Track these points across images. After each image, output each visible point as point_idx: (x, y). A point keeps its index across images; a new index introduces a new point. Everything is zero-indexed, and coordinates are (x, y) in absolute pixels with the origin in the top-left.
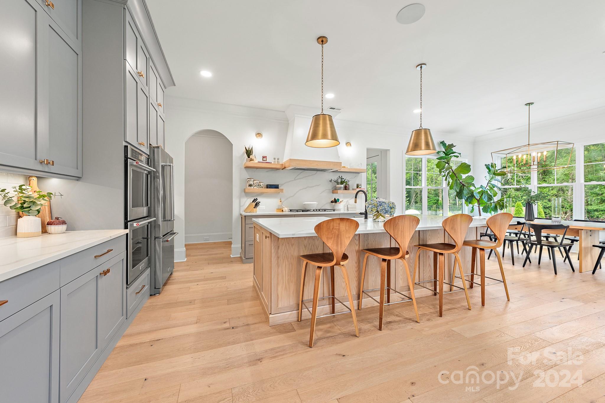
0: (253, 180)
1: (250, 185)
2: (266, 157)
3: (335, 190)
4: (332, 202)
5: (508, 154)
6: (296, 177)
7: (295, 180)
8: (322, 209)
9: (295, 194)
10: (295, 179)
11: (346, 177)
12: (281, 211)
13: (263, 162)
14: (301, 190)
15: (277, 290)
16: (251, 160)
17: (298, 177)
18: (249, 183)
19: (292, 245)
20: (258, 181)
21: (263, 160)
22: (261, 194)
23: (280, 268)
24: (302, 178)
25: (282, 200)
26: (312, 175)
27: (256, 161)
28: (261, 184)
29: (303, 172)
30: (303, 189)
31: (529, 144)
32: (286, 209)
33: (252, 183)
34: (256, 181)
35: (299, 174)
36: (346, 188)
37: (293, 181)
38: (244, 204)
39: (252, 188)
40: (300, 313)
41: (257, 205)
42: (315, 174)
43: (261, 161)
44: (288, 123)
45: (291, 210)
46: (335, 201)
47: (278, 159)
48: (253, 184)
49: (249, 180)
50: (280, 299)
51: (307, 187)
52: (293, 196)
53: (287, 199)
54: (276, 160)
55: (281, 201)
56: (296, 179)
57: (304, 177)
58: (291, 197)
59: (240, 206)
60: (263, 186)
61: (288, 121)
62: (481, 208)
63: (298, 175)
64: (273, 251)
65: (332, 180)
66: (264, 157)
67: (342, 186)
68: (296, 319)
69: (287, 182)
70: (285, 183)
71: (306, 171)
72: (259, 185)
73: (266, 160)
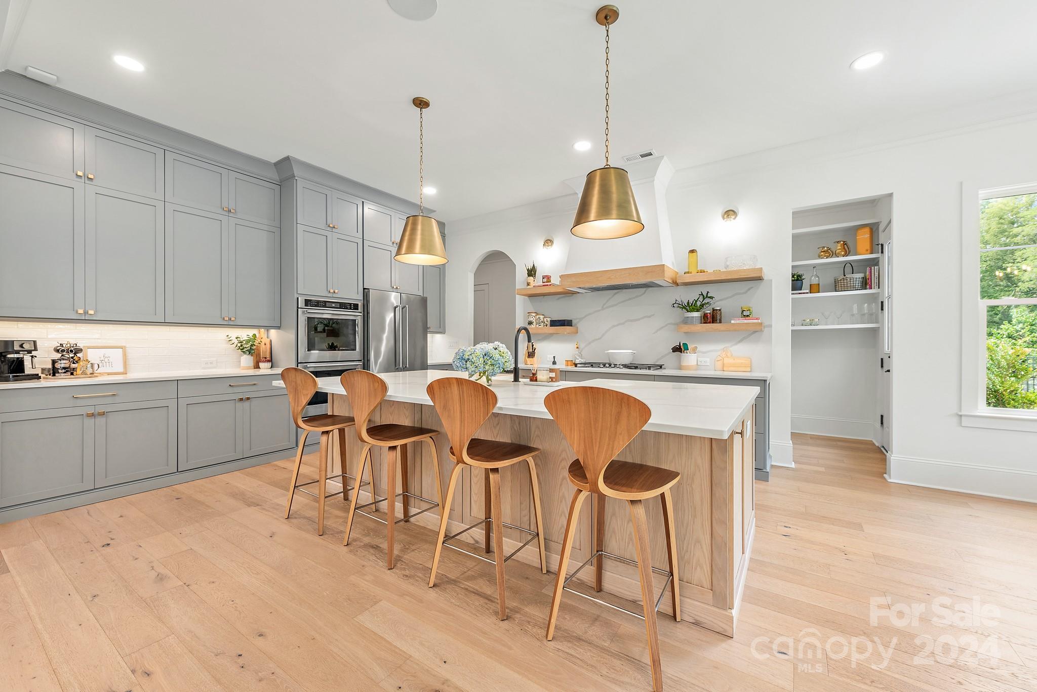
0: (535, 314)
1: (530, 323)
2: (548, 277)
4: (672, 350)
6: (604, 305)
7: (603, 309)
9: (603, 335)
10: (603, 307)
12: (573, 364)
13: (544, 286)
14: (614, 326)
16: (528, 284)
17: (608, 304)
18: (528, 320)
20: (541, 316)
21: (543, 282)
24: (616, 305)
25: (582, 346)
26: (637, 297)
28: (546, 319)
29: (618, 292)
30: (618, 325)
33: (532, 319)
34: (538, 317)
35: (610, 299)
36: (706, 319)
37: (599, 310)
39: (533, 326)
42: (642, 295)
43: (541, 283)
46: (679, 349)
48: (534, 321)
49: (529, 314)
51: (626, 322)
53: (590, 343)
55: (578, 348)
57: (620, 303)
58: (597, 340)
60: (548, 323)
63: (608, 301)
65: (676, 304)
67: (697, 314)
69: (590, 314)
70: (586, 316)
71: (624, 291)
72: (542, 322)
73: (549, 282)
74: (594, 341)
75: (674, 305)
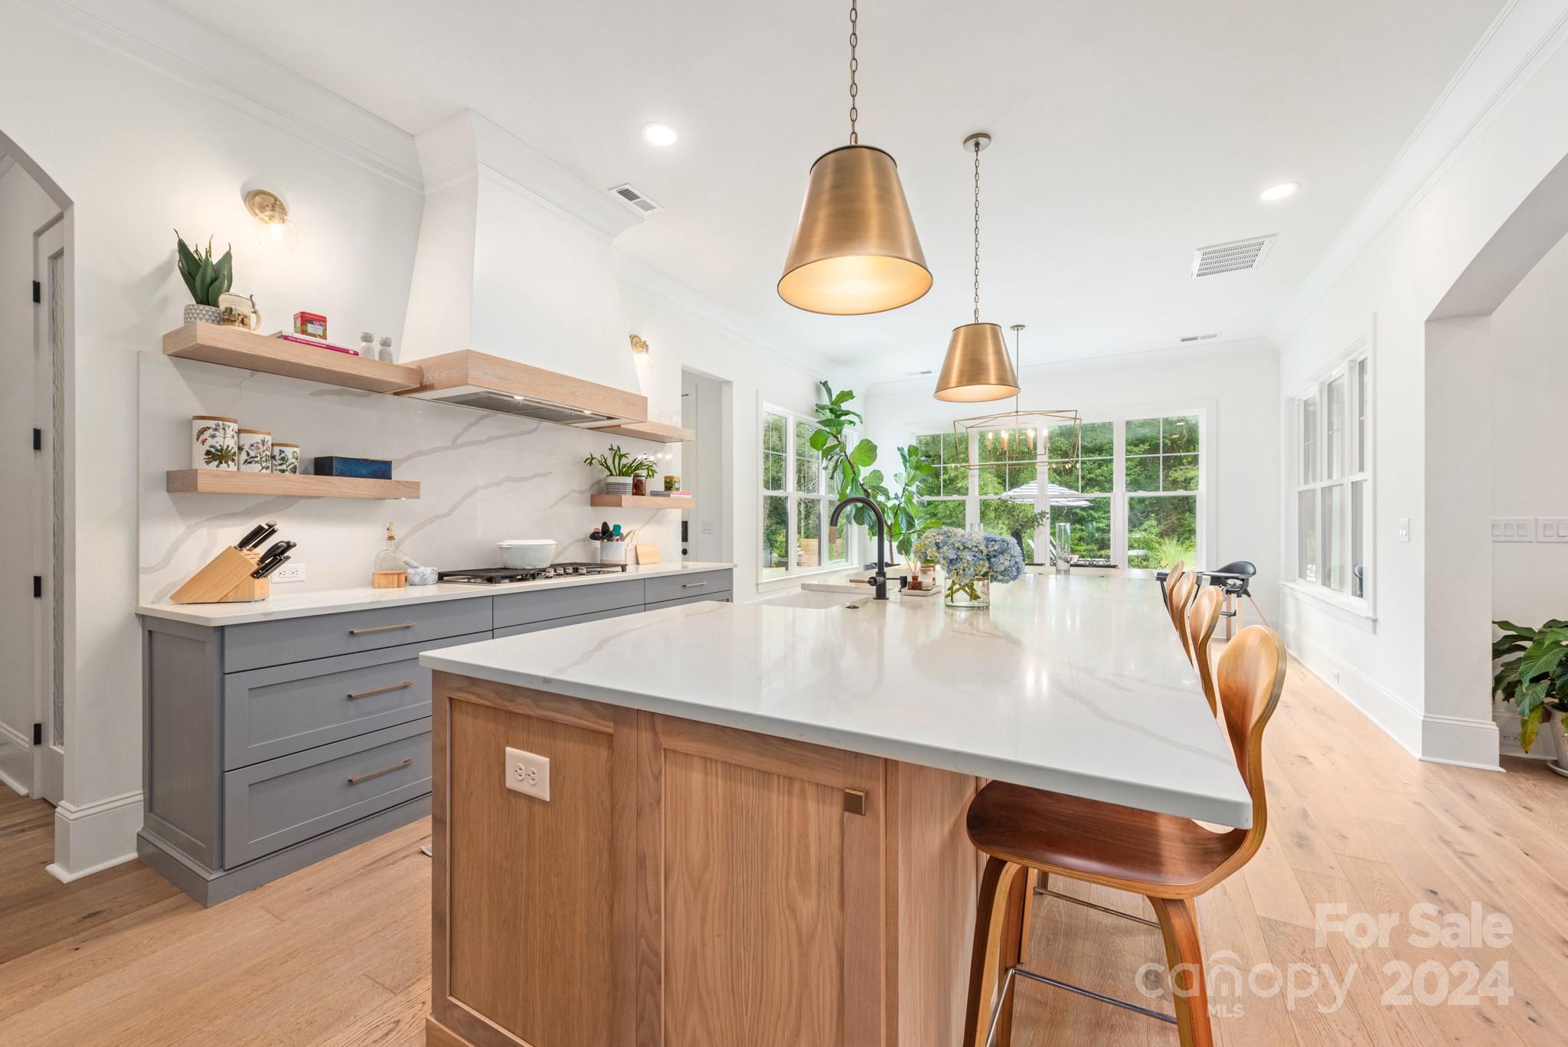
0: (234, 427)
1: (217, 456)
2: (322, 320)
3: (602, 495)
4: (594, 536)
5: (971, 427)
6: (458, 436)
7: (454, 445)
8: (564, 566)
9: (457, 505)
10: (454, 442)
11: (639, 451)
13: (296, 340)
14: (482, 486)
16: (225, 317)
17: (464, 439)
18: (210, 442)
20: (268, 438)
21: (304, 332)
22: (285, 502)
24: (482, 443)
25: (398, 532)
26: (520, 432)
27: (255, 328)
28: (287, 450)
29: (483, 417)
30: (490, 486)
31: (1017, 412)
32: (421, 569)
33: (231, 443)
34: (258, 438)
35: (471, 425)
36: (638, 489)
37: (446, 449)
38: (166, 561)
39: (233, 467)
41: (272, 559)
42: (528, 430)
43: (295, 333)
45: (441, 577)
46: (606, 534)
47: (386, 343)
48: (236, 449)
49: (212, 424)
51: (504, 480)
52: (448, 514)
53: (420, 526)
54: (376, 346)
55: (391, 538)
56: (459, 441)
57: (490, 439)
58: (439, 517)
59: (136, 571)
60: (300, 463)
62: (895, 544)
63: (464, 429)
65: (593, 459)
66: (303, 317)
67: (627, 479)
69: (421, 453)
70: (410, 457)
71: (501, 415)
72: (273, 457)
73: (324, 337)
74: (431, 521)
75: (590, 461)
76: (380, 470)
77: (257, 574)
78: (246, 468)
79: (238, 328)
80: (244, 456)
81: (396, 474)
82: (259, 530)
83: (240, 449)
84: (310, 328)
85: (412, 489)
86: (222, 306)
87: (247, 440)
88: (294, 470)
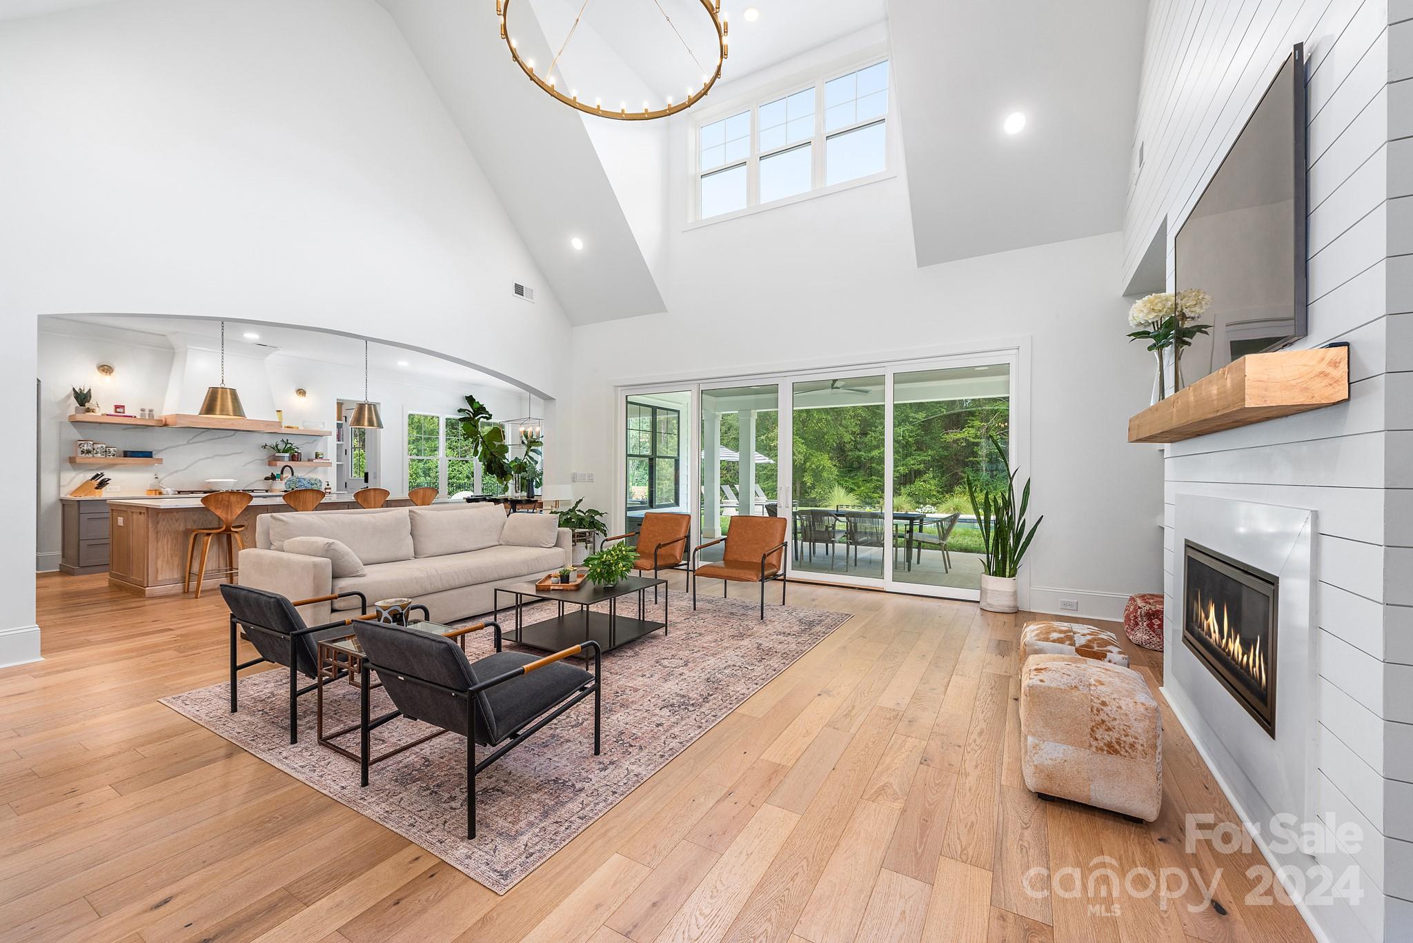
0: (91, 443)
1: (85, 452)
2: (122, 406)
3: (272, 460)
4: (267, 479)
6: (191, 440)
7: (188, 443)
9: (190, 466)
11: (295, 442)
12: (158, 493)
13: (111, 415)
14: (201, 459)
15: (156, 563)
16: (88, 410)
17: (194, 440)
18: (83, 448)
19: (177, 521)
20: (104, 445)
21: (116, 412)
22: (110, 466)
23: (160, 543)
24: (204, 442)
25: (160, 476)
26: (227, 437)
27: (98, 413)
28: (111, 449)
29: (206, 431)
30: (205, 459)
32: (169, 490)
33: (89, 448)
34: (100, 446)
35: (198, 435)
37: (184, 445)
38: (69, 483)
39: (90, 455)
40: (187, 586)
41: (102, 484)
43: (113, 413)
44: (174, 353)
45: (179, 492)
46: (273, 478)
47: (150, 412)
48: (92, 450)
49: (83, 442)
50: (159, 572)
51: (214, 456)
52: (185, 470)
53: (171, 474)
54: (147, 413)
55: (156, 478)
58: (180, 471)
59: (59, 486)
60: (117, 453)
61: (173, 349)
64: (150, 526)
66: (117, 407)
67: (288, 455)
68: (182, 591)
69: (170, 447)
70: (164, 449)
72: (106, 451)
73: (124, 413)
75: (265, 447)
76: (148, 455)
77: (96, 488)
78: (95, 455)
79: (91, 414)
80: (95, 451)
81: (155, 456)
82: (98, 475)
83: (94, 449)
84: (118, 410)
85: (160, 461)
86: (87, 407)
87: (96, 446)
88: (114, 455)
